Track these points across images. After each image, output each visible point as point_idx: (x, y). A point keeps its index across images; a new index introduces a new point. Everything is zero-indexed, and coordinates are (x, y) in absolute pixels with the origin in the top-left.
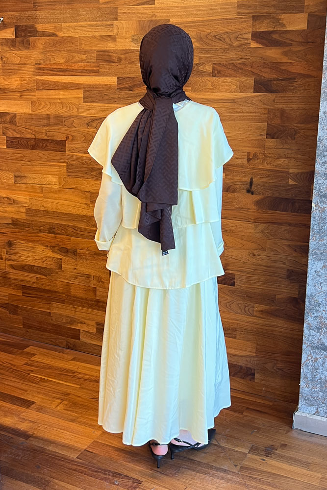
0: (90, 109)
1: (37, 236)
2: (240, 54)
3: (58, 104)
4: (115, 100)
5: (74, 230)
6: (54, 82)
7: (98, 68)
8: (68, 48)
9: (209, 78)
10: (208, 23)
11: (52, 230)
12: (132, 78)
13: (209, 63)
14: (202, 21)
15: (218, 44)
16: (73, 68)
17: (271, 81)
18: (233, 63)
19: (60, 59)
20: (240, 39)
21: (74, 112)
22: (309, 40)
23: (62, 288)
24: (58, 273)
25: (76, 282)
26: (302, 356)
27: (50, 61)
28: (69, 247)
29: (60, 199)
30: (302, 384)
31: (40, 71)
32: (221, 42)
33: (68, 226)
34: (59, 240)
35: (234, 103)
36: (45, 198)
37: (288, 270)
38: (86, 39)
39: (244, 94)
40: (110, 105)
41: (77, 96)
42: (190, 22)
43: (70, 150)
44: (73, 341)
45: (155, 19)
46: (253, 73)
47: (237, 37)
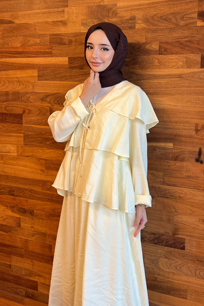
0: (44, 86)
2: (186, 33)
3: (15, 82)
4: (67, 78)
5: (31, 193)
6: (12, 63)
7: (51, 50)
8: (24, 33)
9: (156, 56)
10: (154, 5)
11: (11, 192)
13: (156, 42)
15: (164, 24)
16: (28, 50)
18: (179, 41)
19: (17, 43)
20: (186, 19)
21: (30, 89)
23: (21, 244)
24: (17, 230)
25: (32, 239)
27: (8, 45)
28: (26, 208)
32: (167, 22)
33: (26, 189)
34: (18, 201)
35: (181, 79)
36: (4, 164)
38: (40, 25)
39: (192, 69)
40: (62, 82)
41: (32, 75)
42: (136, 5)
43: (26, 122)
44: (31, 291)
45: (103, 4)
46: (200, 50)
47: (183, 17)
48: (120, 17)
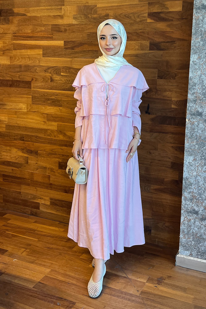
0: (47, 61)
1: (12, 143)
2: (141, 27)
3: (27, 58)
5: (36, 139)
6: (24, 44)
7: (52, 36)
8: (33, 23)
10: (121, 7)
11: (22, 138)
12: (74, 42)
14: (117, 6)
15: (127, 20)
16: (36, 36)
17: (160, 43)
18: (136, 32)
19: (28, 30)
21: (37, 63)
22: (183, 18)
23: (28, 176)
24: (25, 166)
25: (36, 172)
26: (181, 218)
27: (22, 31)
28: (32, 149)
29: (27, 118)
30: (181, 236)
31: (15, 38)
32: (129, 19)
33: (33, 136)
34: (27, 145)
35: (137, 57)
36: (18, 118)
37: (172, 163)
38: (44, 18)
39: (144, 51)
40: (59, 59)
41: (39, 53)
42: (109, 7)
43: (34, 87)
44: (35, 210)
45: (88, 5)
46: (149, 38)
47: (139, 16)
48: (99, 14)
